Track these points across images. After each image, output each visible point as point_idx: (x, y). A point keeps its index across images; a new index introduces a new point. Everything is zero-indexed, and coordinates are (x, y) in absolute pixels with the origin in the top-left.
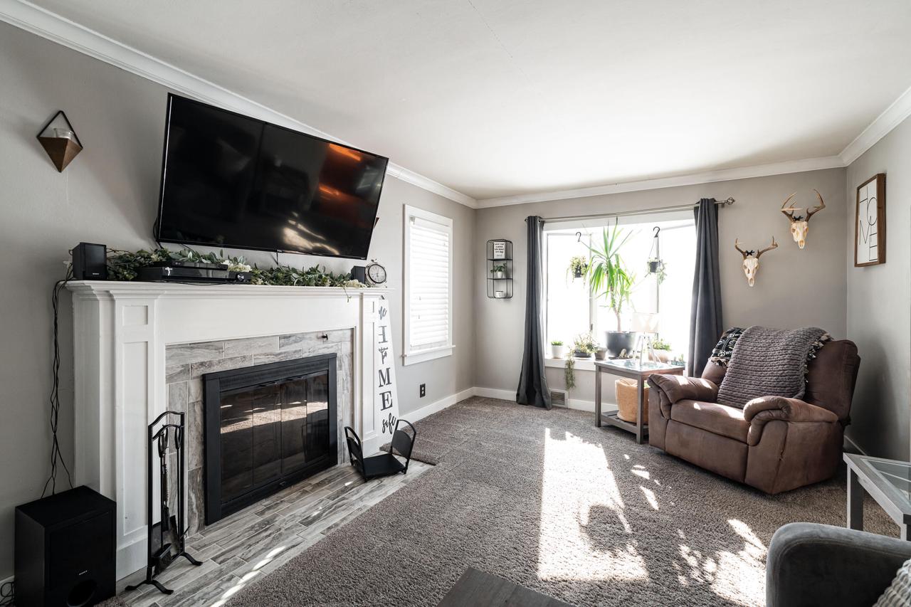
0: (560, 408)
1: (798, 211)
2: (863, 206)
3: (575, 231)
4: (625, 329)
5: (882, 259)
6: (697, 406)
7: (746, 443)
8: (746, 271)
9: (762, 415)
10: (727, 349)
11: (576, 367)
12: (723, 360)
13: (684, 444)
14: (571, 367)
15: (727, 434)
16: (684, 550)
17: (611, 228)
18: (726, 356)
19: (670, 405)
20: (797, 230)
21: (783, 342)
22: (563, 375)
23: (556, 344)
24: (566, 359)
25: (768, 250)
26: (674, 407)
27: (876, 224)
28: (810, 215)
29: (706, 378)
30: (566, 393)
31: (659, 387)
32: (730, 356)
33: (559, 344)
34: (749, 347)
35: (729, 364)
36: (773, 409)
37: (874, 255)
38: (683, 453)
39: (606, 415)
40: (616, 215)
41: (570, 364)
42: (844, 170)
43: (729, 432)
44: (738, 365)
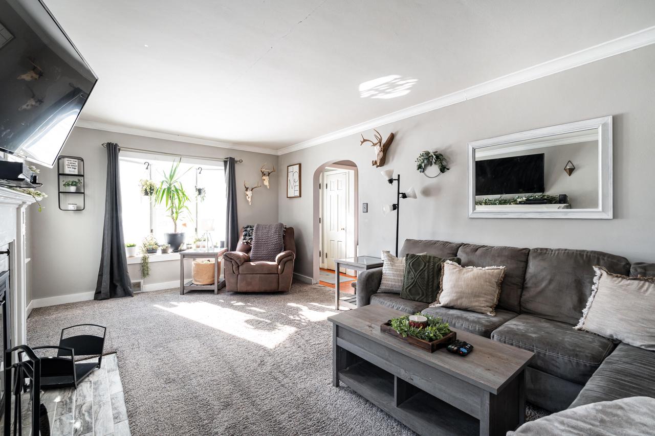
0: (139, 293)
1: (266, 171)
2: (290, 175)
3: (144, 161)
4: (179, 231)
5: (300, 196)
6: (252, 264)
7: (278, 274)
8: (248, 197)
9: (284, 260)
10: (249, 236)
11: (150, 260)
12: (249, 241)
13: (249, 284)
14: (147, 261)
15: (269, 273)
16: (292, 317)
17: (175, 164)
18: (250, 239)
19: (238, 267)
20: (266, 180)
21: (273, 230)
22: (138, 268)
23: (131, 246)
24: (141, 255)
25: (256, 187)
26: (240, 268)
27: (298, 181)
28: (269, 174)
29: (241, 251)
30: (142, 281)
31: (232, 259)
32: (252, 239)
33: (133, 246)
34: (260, 233)
35: (253, 243)
36: (288, 256)
37: (297, 194)
38: (249, 289)
39: (188, 285)
40: (181, 157)
41: (145, 259)
42: (278, 157)
43: (271, 271)
44: (257, 243)
